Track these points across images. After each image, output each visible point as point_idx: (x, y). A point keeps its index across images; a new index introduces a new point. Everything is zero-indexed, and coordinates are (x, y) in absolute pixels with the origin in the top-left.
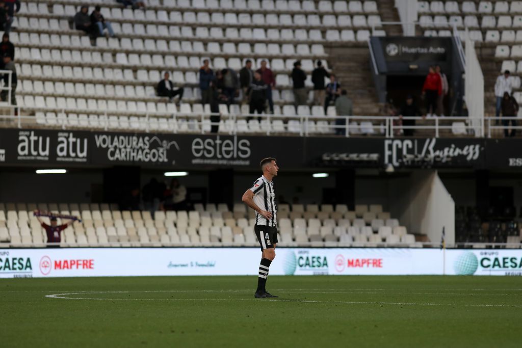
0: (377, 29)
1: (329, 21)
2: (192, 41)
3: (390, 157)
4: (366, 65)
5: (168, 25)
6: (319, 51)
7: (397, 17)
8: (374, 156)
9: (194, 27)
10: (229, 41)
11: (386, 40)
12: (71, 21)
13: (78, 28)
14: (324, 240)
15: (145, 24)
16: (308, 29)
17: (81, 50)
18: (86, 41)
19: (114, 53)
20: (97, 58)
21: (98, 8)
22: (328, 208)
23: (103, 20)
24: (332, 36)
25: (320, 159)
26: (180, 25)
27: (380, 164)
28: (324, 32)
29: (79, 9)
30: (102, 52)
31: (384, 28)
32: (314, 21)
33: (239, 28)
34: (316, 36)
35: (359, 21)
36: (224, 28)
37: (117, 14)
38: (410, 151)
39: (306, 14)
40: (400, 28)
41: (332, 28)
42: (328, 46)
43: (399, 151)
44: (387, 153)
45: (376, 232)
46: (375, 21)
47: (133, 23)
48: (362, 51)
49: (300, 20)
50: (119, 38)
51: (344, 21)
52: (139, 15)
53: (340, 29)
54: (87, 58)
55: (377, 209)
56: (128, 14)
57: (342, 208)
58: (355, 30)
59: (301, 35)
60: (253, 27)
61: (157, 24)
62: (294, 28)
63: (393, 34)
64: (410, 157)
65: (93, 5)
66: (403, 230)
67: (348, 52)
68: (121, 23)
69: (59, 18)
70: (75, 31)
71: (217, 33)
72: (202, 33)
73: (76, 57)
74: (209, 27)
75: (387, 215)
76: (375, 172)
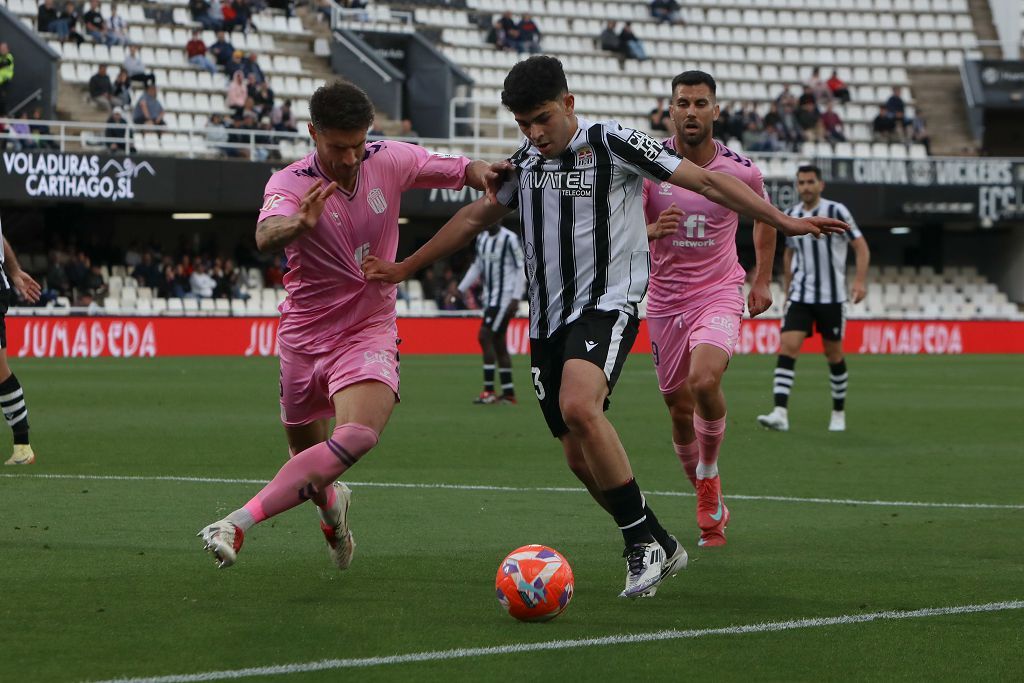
0: (973, 49)
1: (912, 40)
2: (742, 64)
3: (987, 209)
4: (958, 94)
5: (714, 45)
6: (899, 77)
7: (995, 35)
8: (967, 207)
9: (745, 47)
10: (789, 64)
11: (983, 65)
12: (595, 40)
13: (606, 47)
14: (904, 310)
15: (686, 43)
16: (886, 50)
17: (607, 76)
18: (612, 65)
19: (647, 79)
20: (625, 86)
21: (629, 23)
22: (910, 271)
23: (635, 39)
24: (916, 59)
25: (901, 212)
26: (729, 45)
27: (974, 216)
28: (906, 52)
29: (605, 26)
30: (633, 77)
31: (980, 49)
32: (893, 40)
33: (801, 48)
34: (896, 58)
35: (949, 40)
36: (783, 48)
37: (651, 31)
38: (1012, 201)
39: (884, 32)
40: (999, 50)
41: (916, 49)
42: (912, 71)
43: (999, 201)
44: (983, 203)
45: (968, 301)
46: (969, 40)
47: (671, 42)
48: (952, 79)
49: (876, 40)
50: (654, 60)
51: (931, 40)
52: (678, 33)
53: (925, 50)
54: (615, 85)
55: (970, 271)
56: (665, 31)
57: (927, 271)
58: (945, 51)
59: (877, 58)
60: (817, 48)
61: (700, 43)
62: (869, 49)
63: (992, 56)
64: (1011, 208)
65: (622, 20)
66: (1001, 298)
67: (935, 79)
68: (656, 42)
69: (581, 37)
70: (600, 51)
71: (773, 55)
72: (755, 55)
73: (601, 85)
74: (764, 47)
75: (983, 279)
76: (967, 226)
